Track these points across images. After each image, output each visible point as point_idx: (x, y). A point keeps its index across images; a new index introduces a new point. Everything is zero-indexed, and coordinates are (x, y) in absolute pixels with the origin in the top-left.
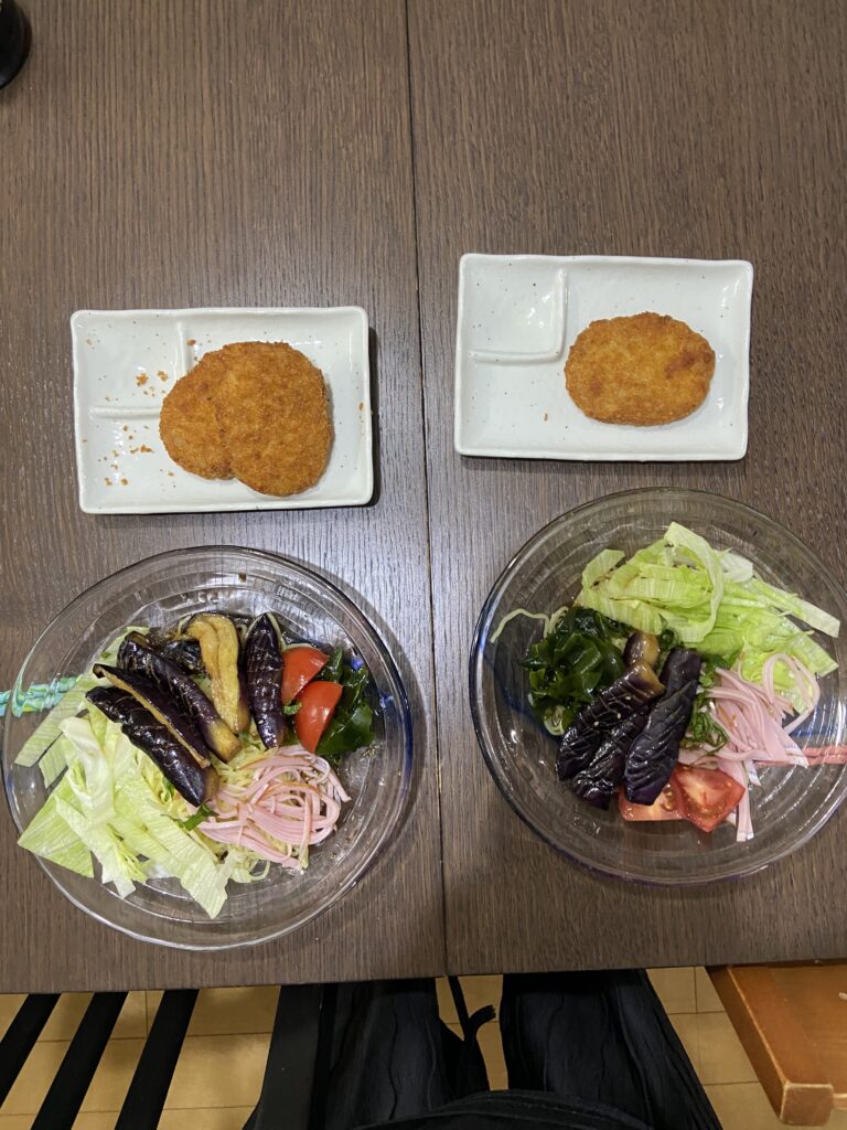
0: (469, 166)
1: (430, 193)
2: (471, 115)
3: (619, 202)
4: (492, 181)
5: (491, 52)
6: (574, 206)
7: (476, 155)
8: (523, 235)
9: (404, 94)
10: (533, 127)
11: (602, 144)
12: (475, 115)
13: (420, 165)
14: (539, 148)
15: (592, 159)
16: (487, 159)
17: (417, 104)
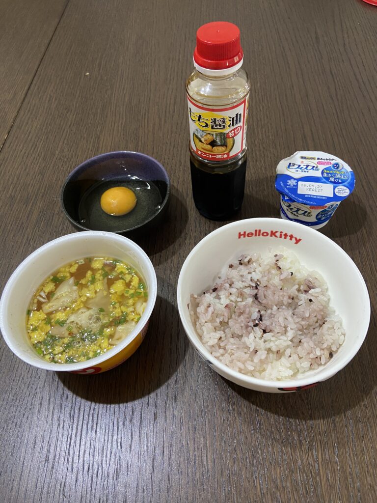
0: (47, 101)
1: (26, 109)
2: (54, 88)
3: (109, 113)
4: (55, 106)
5: (69, 72)
6: (89, 113)
7: (51, 99)
8: (62, 122)
9: (29, 83)
10: (78, 92)
11: (107, 96)
12: (56, 88)
13: (26, 100)
14: (79, 97)
15: (101, 100)
16: (56, 99)
17: (33, 85)
